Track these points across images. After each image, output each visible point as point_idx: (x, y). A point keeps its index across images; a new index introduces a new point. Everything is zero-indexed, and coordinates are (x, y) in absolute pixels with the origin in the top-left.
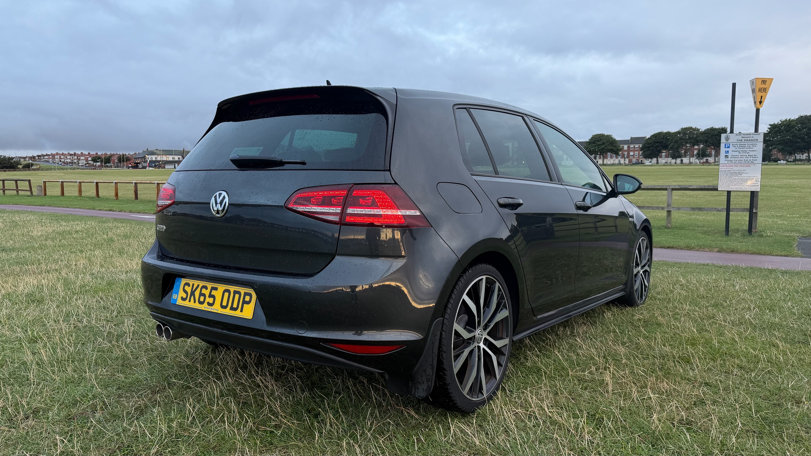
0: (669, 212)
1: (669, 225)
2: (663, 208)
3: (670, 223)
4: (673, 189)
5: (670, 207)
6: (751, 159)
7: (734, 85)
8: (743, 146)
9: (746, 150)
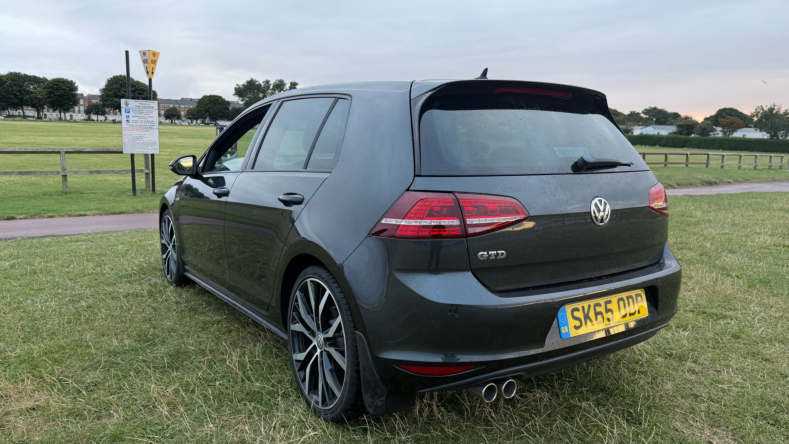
0: (65, 176)
1: (67, 190)
2: (58, 173)
3: (67, 188)
4: (66, 152)
5: (65, 171)
6: (150, 124)
7: (127, 52)
8: (141, 112)
9: (145, 116)
